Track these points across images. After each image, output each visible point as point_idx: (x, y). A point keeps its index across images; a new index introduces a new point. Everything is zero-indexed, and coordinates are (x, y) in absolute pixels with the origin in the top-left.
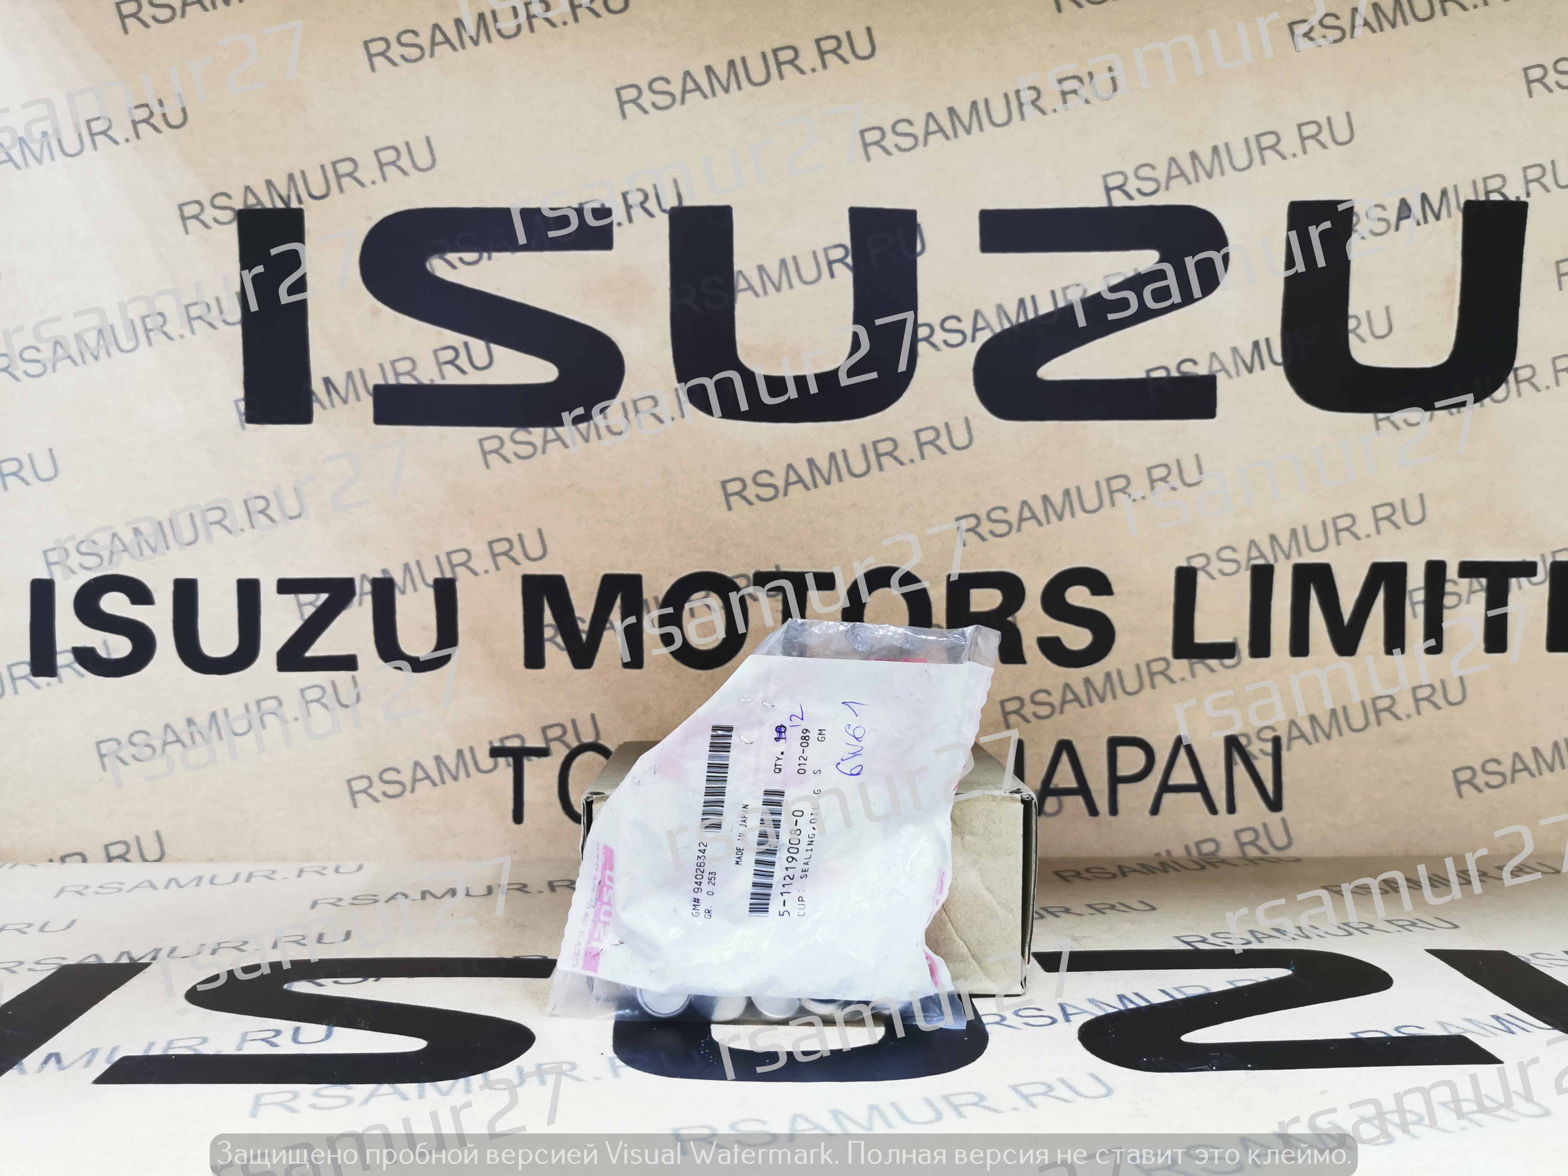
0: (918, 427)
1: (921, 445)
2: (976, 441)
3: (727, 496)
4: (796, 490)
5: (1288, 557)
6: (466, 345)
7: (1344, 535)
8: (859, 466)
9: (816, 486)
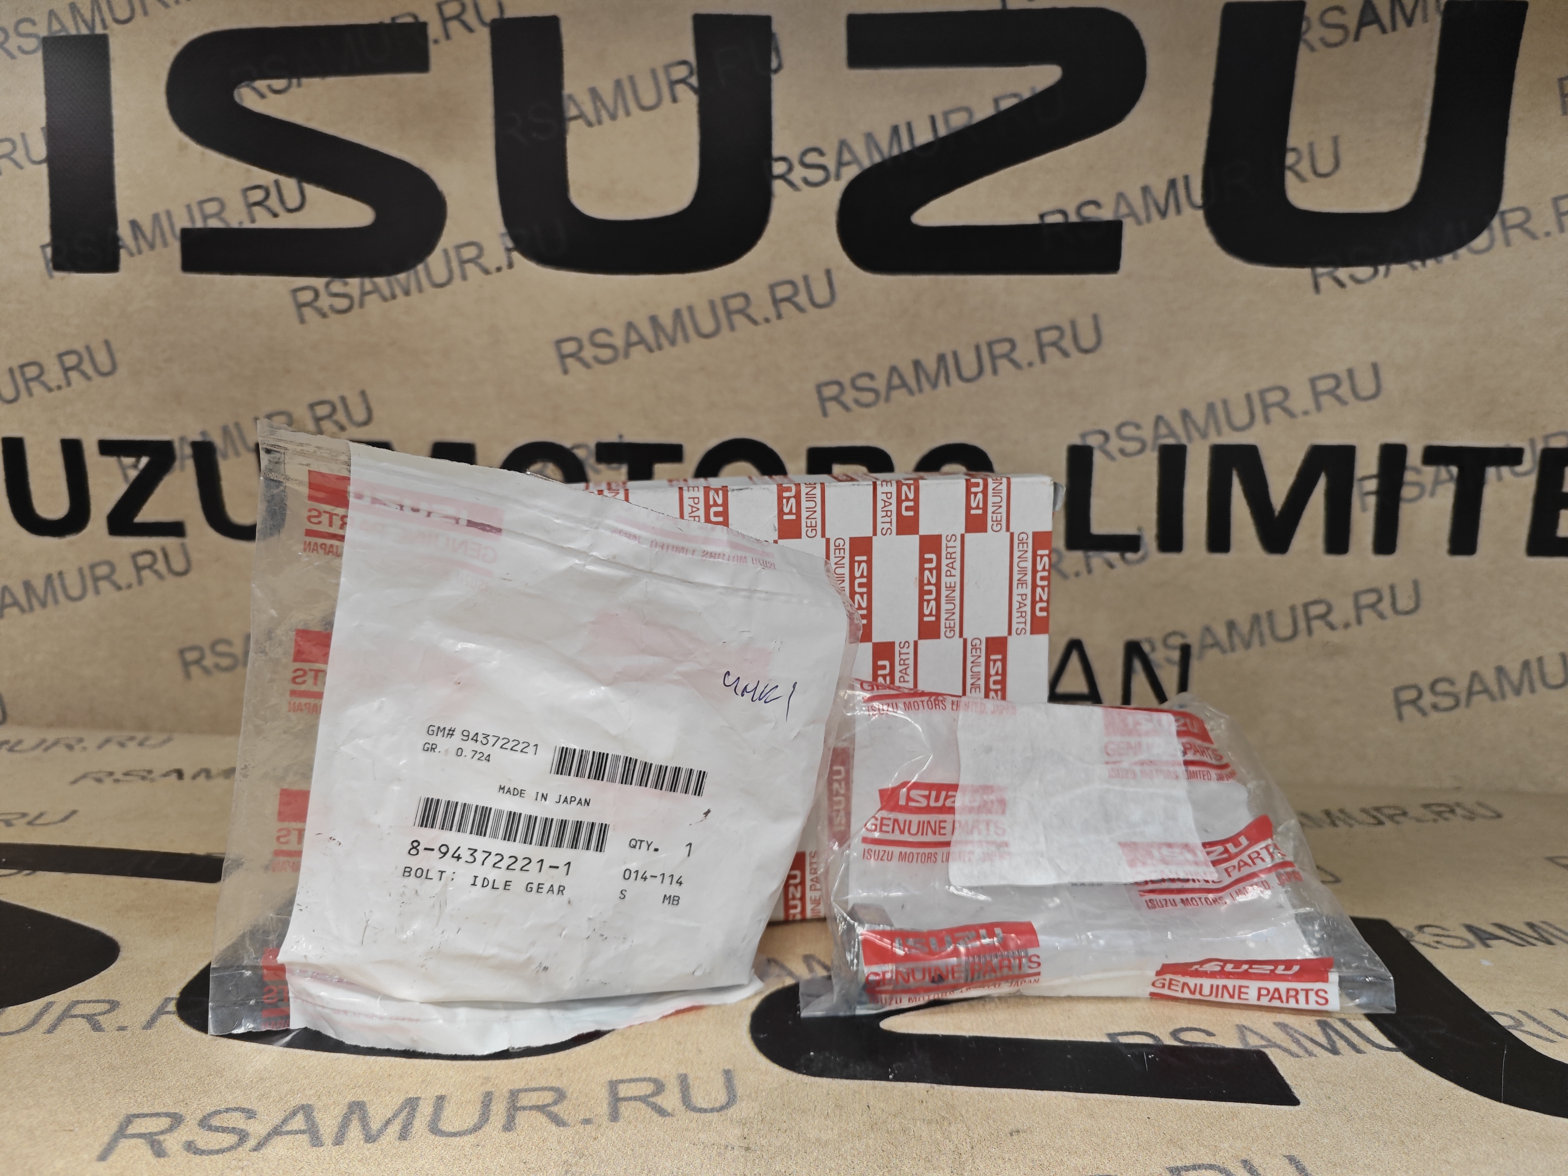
0: (773, 280)
1: (776, 302)
2: (840, 297)
3: (563, 357)
4: (638, 352)
5: (1204, 436)
6: (277, 183)
7: (1275, 412)
8: (707, 325)
9: (660, 347)
